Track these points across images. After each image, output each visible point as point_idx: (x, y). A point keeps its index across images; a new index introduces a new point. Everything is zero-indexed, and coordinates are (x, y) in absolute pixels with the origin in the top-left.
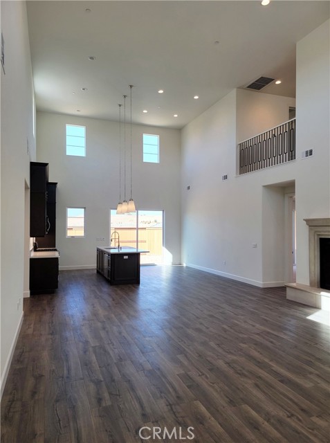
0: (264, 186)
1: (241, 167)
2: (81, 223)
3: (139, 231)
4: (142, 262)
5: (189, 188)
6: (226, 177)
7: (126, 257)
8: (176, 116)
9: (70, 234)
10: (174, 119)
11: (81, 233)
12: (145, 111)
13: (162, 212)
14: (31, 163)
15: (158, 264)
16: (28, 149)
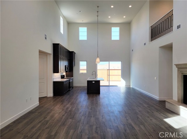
0: (159, 47)
1: (151, 38)
2: (85, 67)
3: (110, 71)
4: (101, 84)
5: (133, 50)
6: (145, 44)
7: (94, 82)
8: (124, 17)
9: (81, 72)
10: (124, 19)
11: (85, 72)
12: (109, 17)
13: (121, 62)
14: (53, 44)
15: (119, 86)
16: (46, 38)
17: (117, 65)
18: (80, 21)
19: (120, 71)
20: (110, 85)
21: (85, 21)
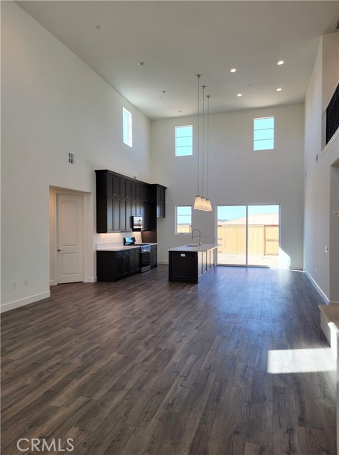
0: (331, 166)
5: (305, 175)
6: (317, 158)
7: (183, 255)
8: (279, 90)
10: (278, 94)
12: (239, 95)
13: (278, 206)
14: (96, 171)
15: (272, 267)
16: (71, 161)
17: (269, 214)
18: (174, 113)
19: (277, 229)
20: (249, 264)
21: (186, 111)
